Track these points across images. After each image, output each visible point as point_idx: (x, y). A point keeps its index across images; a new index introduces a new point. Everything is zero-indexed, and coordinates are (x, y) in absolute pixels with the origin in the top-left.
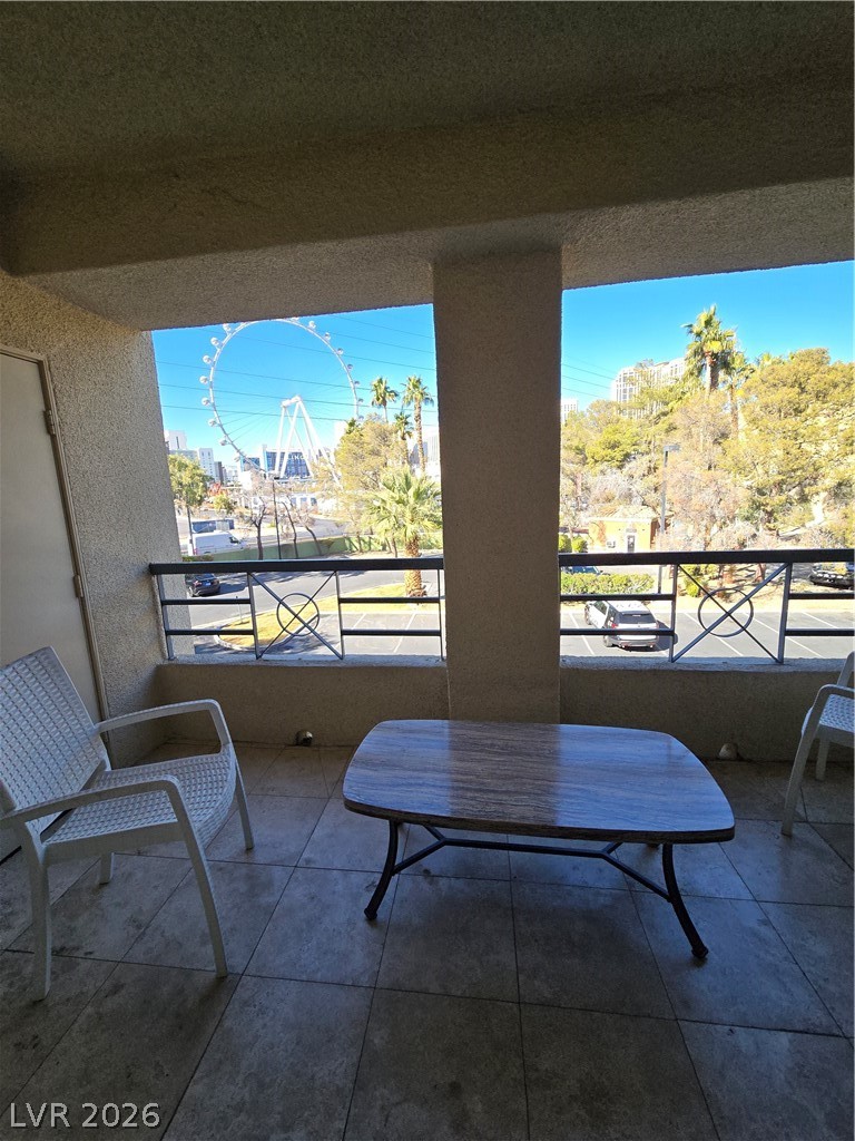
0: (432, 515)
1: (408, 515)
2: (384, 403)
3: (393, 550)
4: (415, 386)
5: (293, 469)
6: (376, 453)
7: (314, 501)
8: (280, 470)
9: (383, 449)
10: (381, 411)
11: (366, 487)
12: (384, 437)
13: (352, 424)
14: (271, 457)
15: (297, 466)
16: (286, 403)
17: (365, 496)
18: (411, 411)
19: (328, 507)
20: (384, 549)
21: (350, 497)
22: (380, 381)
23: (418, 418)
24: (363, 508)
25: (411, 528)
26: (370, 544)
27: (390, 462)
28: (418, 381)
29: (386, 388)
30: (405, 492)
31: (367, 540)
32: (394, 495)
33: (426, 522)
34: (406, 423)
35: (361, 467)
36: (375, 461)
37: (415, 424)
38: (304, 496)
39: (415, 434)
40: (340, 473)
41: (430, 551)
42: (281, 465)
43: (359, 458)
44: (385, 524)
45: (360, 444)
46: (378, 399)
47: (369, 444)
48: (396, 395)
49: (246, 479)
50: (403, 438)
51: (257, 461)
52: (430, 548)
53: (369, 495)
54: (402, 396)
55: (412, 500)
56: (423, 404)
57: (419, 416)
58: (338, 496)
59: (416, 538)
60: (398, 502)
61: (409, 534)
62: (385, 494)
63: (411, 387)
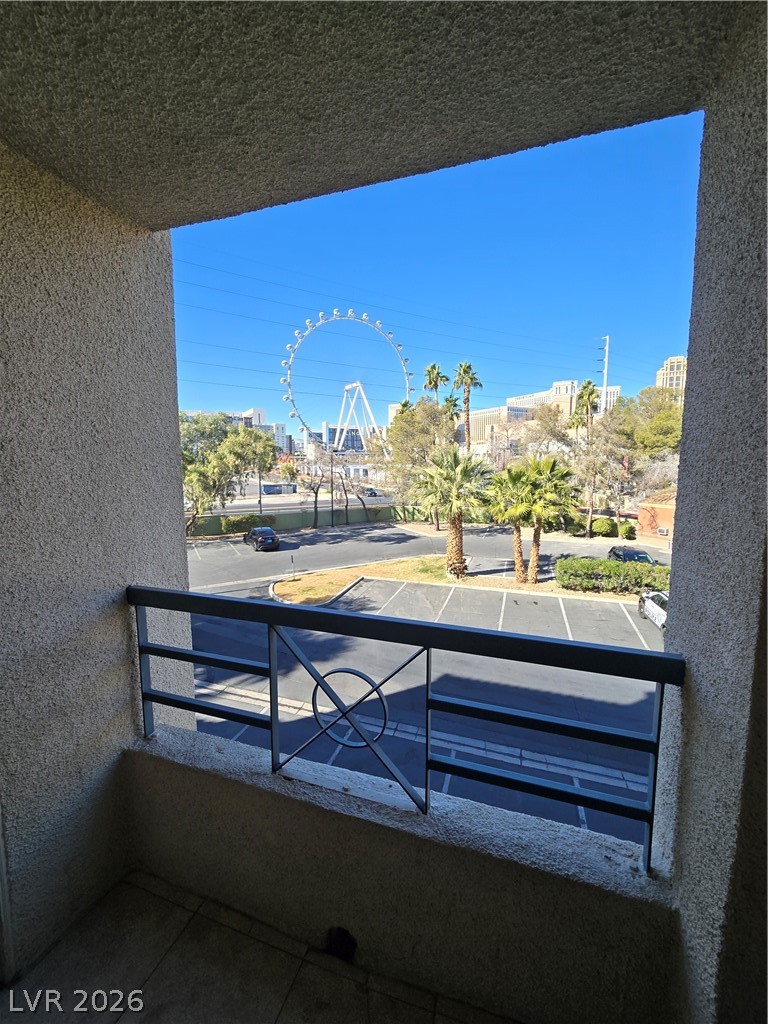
0: (478, 493)
1: (454, 492)
2: (436, 386)
3: (435, 522)
4: (465, 372)
5: (350, 443)
6: (426, 432)
7: (366, 472)
8: (338, 444)
9: (432, 429)
10: (434, 395)
11: (414, 462)
12: (434, 417)
13: (405, 405)
14: (332, 432)
15: (353, 441)
16: (348, 387)
17: (413, 471)
18: (460, 394)
19: (378, 479)
20: (426, 520)
21: (399, 471)
22: (434, 367)
23: (467, 400)
24: (411, 482)
25: (456, 504)
26: (413, 514)
27: (437, 441)
28: (469, 367)
29: (438, 373)
30: (453, 470)
31: (411, 510)
32: (442, 472)
33: (472, 500)
34: (455, 405)
35: (410, 444)
36: (423, 439)
37: (463, 407)
38: (358, 467)
39: (463, 415)
40: (390, 448)
41: (470, 525)
42: (339, 440)
43: (409, 435)
44: (431, 499)
45: (412, 423)
46: (430, 383)
47: (419, 423)
48: (447, 380)
49: (310, 451)
50: (452, 419)
51: (320, 435)
52: (471, 522)
53: (418, 470)
54: (453, 380)
55: (459, 478)
56: (472, 388)
57: (468, 399)
58: (387, 469)
59: (460, 514)
60: (445, 479)
61: (455, 510)
62: (433, 470)
63: (462, 372)
